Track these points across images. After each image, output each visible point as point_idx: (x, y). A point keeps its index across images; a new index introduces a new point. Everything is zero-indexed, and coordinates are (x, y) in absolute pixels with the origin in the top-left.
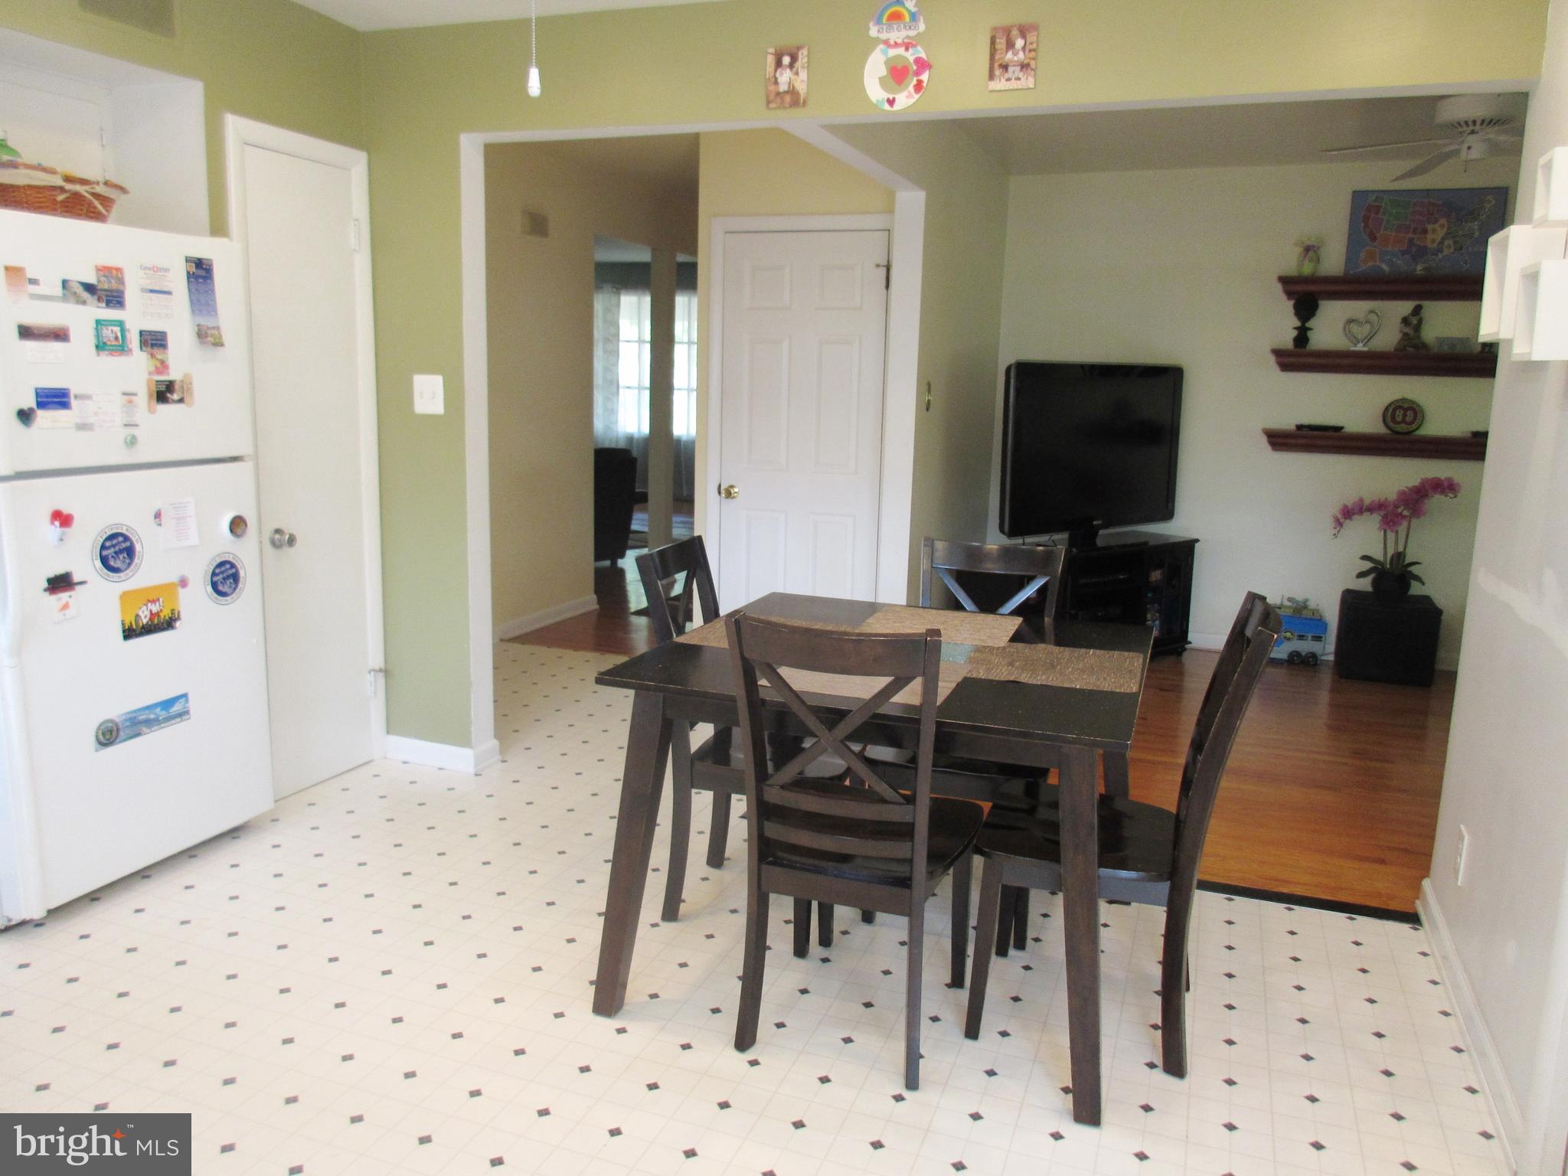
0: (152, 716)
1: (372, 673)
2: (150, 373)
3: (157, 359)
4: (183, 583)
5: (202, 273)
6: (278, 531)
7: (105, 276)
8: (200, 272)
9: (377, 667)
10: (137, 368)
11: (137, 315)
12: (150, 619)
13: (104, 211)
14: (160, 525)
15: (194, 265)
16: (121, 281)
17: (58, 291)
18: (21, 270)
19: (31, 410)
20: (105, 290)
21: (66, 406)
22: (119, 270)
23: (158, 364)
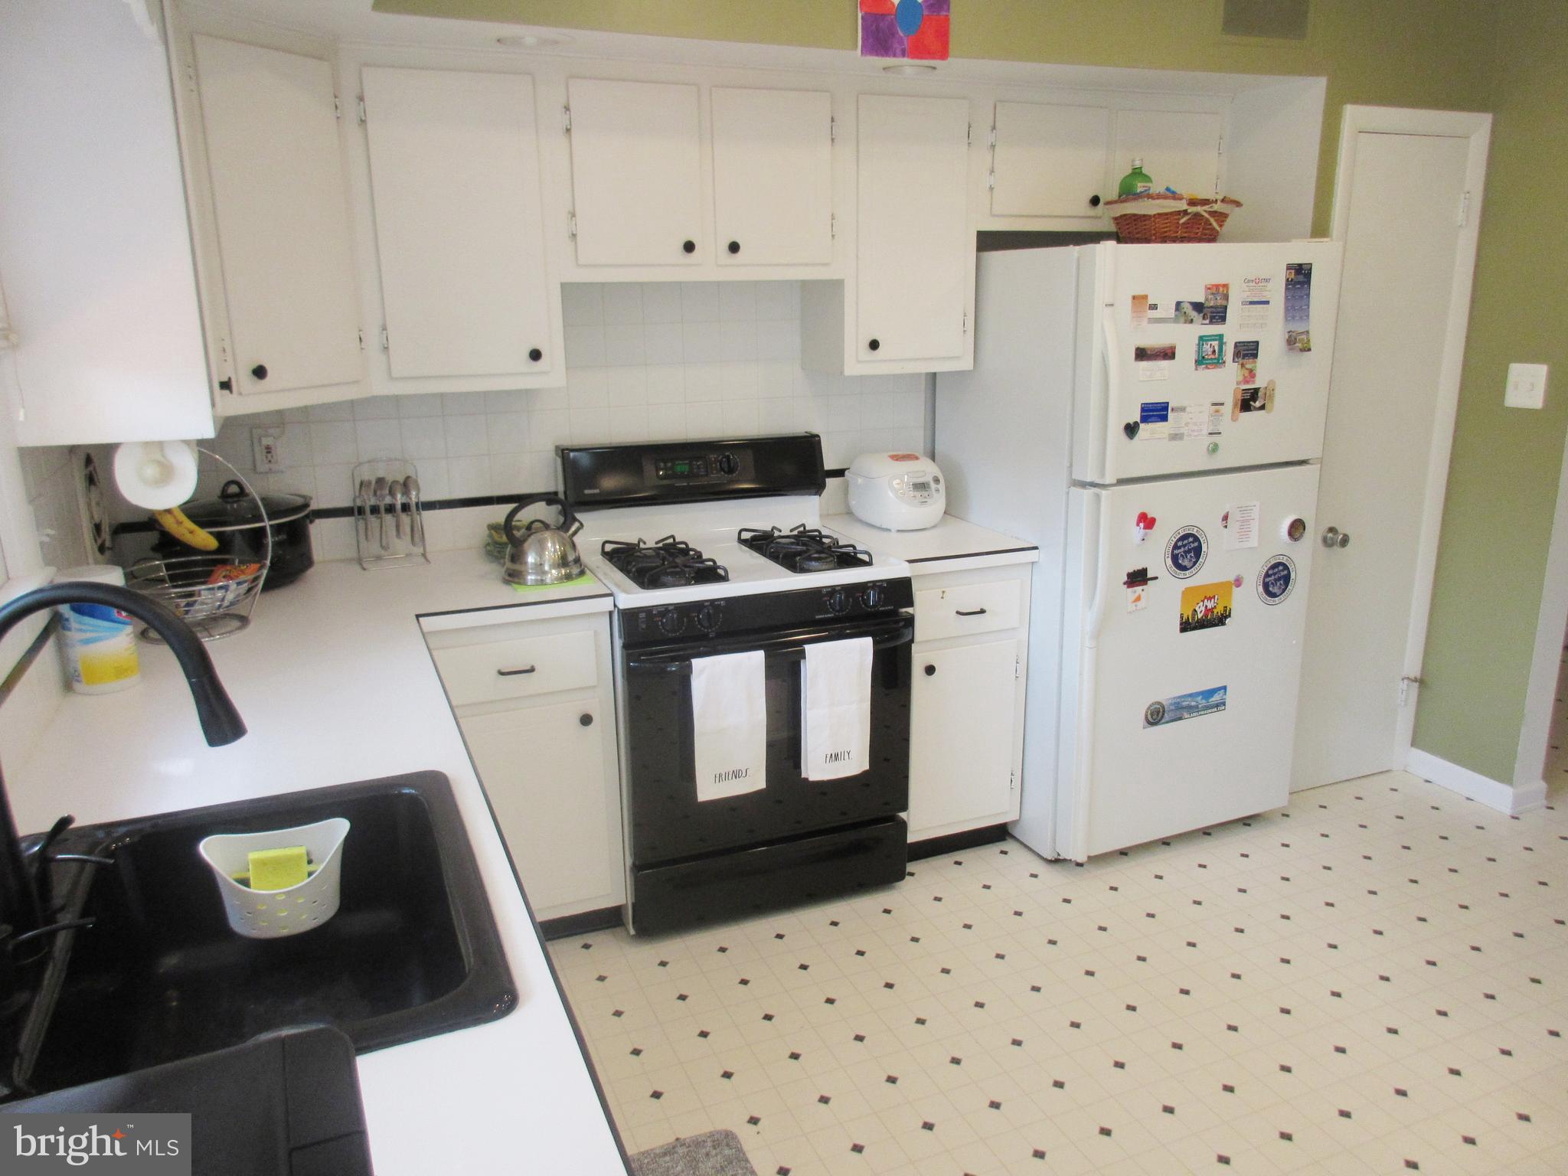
0: (1193, 704)
1: (1405, 681)
2: (1238, 383)
3: (1247, 369)
4: (1238, 582)
5: (1301, 278)
6: (1332, 530)
7: (1213, 294)
8: (1300, 276)
9: (1412, 676)
10: (1228, 379)
11: (1233, 331)
12: (1206, 615)
13: (1217, 228)
14: (1226, 527)
15: (1293, 271)
16: (1226, 297)
17: (1172, 313)
18: (1145, 297)
19: (1136, 424)
20: (1211, 307)
21: (1164, 418)
22: (1226, 286)
23: (1247, 373)
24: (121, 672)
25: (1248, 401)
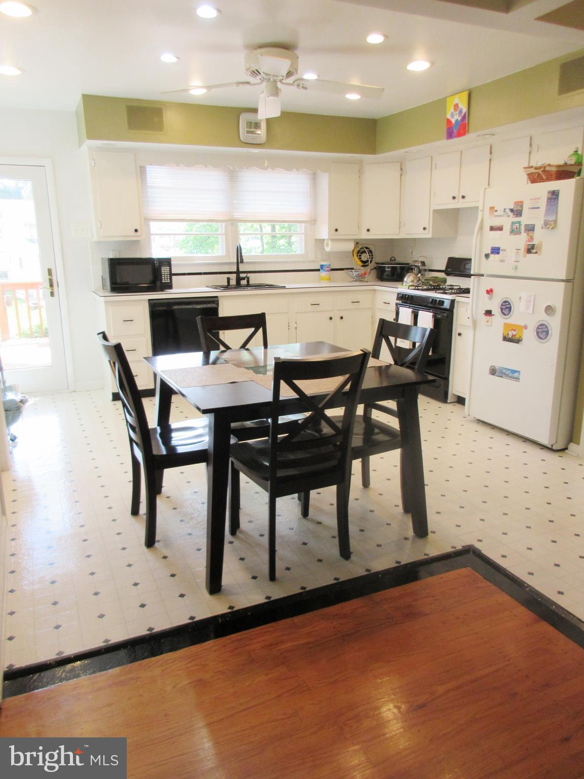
0: (507, 373)
2: (526, 241)
4: (526, 327)
5: (554, 197)
7: (516, 205)
8: (554, 195)
10: (522, 240)
11: (525, 220)
12: (512, 336)
14: (521, 302)
15: (550, 194)
16: (522, 206)
17: (502, 213)
18: (494, 207)
19: (488, 254)
20: (516, 211)
21: (498, 253)
22: (522, 202)
23: (530, 237)
24: (323, 279)
25: (530, 250)
